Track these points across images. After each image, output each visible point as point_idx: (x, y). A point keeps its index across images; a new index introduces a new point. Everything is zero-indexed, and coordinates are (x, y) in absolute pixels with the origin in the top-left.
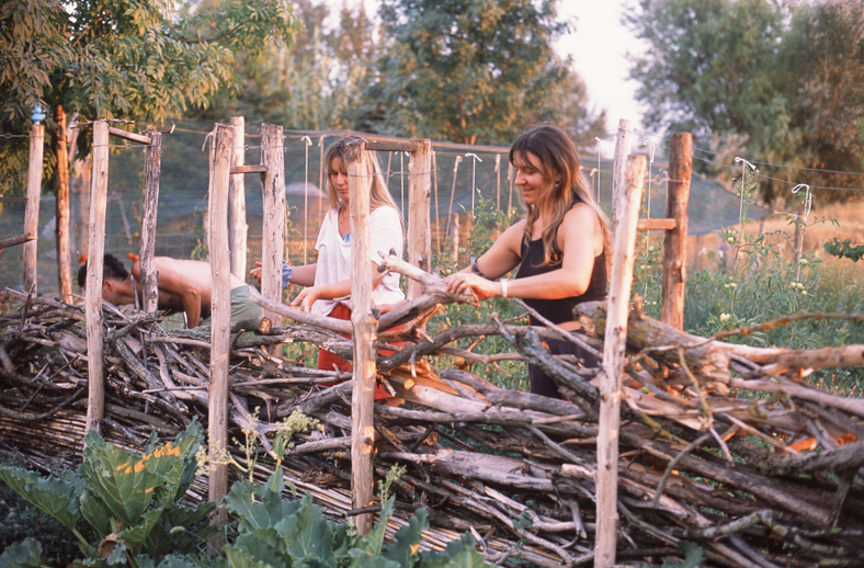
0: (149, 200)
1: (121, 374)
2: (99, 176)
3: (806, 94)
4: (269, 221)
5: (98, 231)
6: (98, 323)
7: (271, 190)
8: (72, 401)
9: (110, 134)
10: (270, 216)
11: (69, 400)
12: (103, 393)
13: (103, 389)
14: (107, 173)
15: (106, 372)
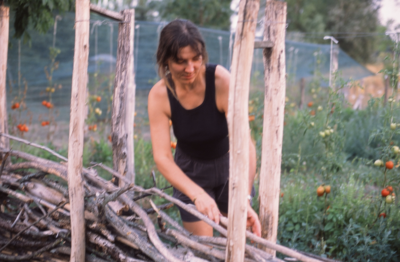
0: (121, 72)
1: (105, 232)
2: (82, 49)
3: (333, 15)
4: (274, 96)
5: (80, 100)
6: (81, 184)
7: (276, 66)
8: (51, 248)
9: (92, 11)
10: (274, 92)
11: (48, 247)
12: (84, 247)
13: (84, 243)
14: (88, 46)
15: (87, 229)
